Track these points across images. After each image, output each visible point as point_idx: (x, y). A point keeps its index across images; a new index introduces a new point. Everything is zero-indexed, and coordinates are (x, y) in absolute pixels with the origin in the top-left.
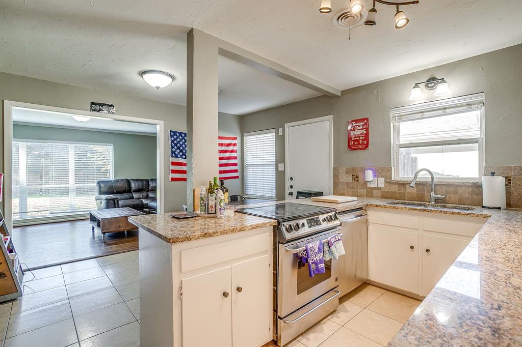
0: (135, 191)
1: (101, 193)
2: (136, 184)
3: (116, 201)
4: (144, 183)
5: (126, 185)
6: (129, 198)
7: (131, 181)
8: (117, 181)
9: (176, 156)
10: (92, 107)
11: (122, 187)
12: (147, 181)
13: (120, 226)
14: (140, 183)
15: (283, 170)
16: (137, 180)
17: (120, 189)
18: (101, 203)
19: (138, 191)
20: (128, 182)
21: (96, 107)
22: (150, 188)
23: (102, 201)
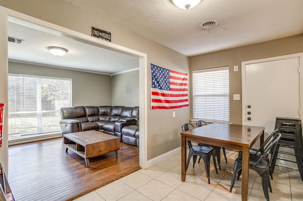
0: (89, 116)
1: (65, 118)
2: (90, 111)
3: (79, 125)
4: (96, 109)
5: (83, 112)
6: (86, 121)
7: (86, 108)
8: (76, 108)
9: (155, 87)
10: (93, 31)
11: (80, 113)
12: (98, 108)
13: (100, 150)
14: (93, 110)
15: (239, 99)
16: (90, 107)
17: (78, 115)
18: (66, 126)
19: (92, 115)
20: (84, 108)
21: (96, 33)
22: (100, 113)
23: (68, 125)
